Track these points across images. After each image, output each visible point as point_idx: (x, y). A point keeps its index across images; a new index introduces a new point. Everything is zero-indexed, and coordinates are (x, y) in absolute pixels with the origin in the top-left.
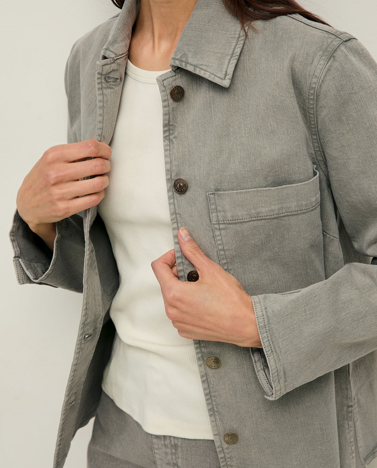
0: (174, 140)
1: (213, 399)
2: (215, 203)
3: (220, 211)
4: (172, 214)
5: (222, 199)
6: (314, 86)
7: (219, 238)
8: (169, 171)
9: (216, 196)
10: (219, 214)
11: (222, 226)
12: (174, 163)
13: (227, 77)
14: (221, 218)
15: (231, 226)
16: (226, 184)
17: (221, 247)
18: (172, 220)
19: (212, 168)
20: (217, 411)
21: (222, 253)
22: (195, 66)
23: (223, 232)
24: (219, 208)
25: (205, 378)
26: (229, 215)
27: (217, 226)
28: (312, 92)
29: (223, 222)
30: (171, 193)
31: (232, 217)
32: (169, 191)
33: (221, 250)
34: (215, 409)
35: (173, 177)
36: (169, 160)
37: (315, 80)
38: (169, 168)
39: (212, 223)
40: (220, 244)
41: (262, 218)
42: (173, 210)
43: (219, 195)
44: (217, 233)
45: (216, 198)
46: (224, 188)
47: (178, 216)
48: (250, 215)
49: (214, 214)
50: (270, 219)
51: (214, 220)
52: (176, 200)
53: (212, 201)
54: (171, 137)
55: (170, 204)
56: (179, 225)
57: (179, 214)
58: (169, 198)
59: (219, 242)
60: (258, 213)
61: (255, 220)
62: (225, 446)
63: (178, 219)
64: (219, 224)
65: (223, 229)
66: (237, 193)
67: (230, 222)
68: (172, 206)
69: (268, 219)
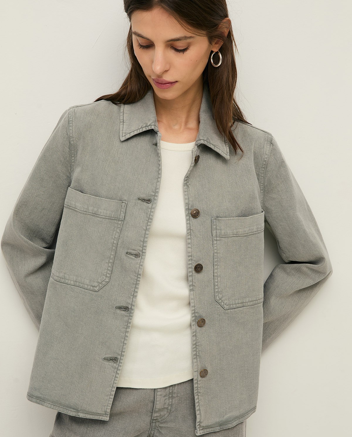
0: (189, 186)
1: (197, 347)
2: (216, 225)
4: (187, 230)
5: (220, 222)
6: (266, 159)
7: (216, 245)
8: (187, 204)
10: (217, 231)
11: (218, 238)
12: (191, 199)
14: (218, 234)
15: (223, 239)
16: (222, 214)
17: (216, 251)
18: (188, 233)
20: (198, 356)
21: (216, 254)
22: (214, 146)
23: (218, 242)
24: (218, 228)
25: (195, 334)
26: (223, 232)
27: (215, 238)
28: (264, 163)
29: (219, 236)
30: (188, 217)
31: (224, 233)
32: (187, 216)
33: (216, 253)
34: (197, 354)
35: (189, 208)
36: (187, 197)
37: (266, 156)
38: (187, 202)
39: (213, 236)
40: (216, 249)
41: (239, 235)
42: (189, 228)
43: (218, 220)
44: (215, 242)
46: (221, 216)
47: (192, 231)
48: (233, 233)
49: (215, 231)
50: (243, 236)
51: (214, 234)
52: (191, 222)
53: (215, 223)
54: (188, 184)
55: (187, 224)
56: (192, 236)
57: (192, 230)
58: (187, 220)
59: (215, 248)
60: (237, 232)
61: (235, 236)
62: (200, 378)
63: (192, 233)
64: (217, 237)
65: (218, 240)
66: (228, 219)
67: (223, 236)
68: (189, 225)
69: (242, 236)
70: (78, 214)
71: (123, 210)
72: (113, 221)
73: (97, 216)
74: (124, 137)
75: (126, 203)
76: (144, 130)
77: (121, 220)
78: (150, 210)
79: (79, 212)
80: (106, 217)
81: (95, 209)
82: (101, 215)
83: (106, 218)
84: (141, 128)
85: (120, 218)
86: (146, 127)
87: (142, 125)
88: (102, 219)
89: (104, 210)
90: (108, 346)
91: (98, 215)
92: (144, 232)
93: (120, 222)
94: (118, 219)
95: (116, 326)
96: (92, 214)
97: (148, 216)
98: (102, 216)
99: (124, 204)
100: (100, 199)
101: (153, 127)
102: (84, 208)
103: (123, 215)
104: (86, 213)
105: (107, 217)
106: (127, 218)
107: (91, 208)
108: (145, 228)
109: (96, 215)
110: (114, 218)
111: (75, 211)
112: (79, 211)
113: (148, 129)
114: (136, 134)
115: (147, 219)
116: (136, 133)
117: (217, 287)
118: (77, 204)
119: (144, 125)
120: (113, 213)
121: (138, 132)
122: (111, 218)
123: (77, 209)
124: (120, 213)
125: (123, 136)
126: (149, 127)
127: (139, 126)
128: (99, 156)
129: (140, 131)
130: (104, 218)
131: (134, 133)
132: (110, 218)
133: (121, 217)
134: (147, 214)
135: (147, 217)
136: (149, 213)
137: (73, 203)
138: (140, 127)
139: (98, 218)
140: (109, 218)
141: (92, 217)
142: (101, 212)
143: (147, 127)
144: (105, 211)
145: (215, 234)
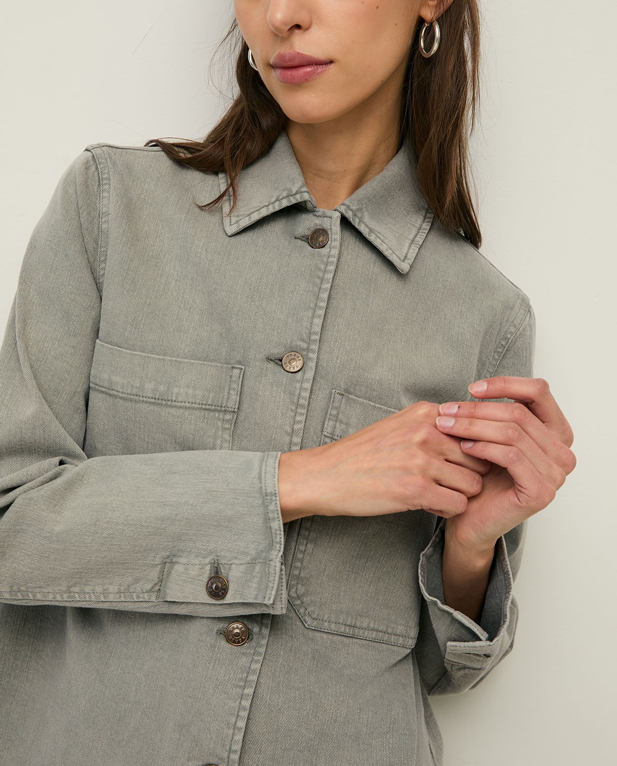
2: (339, 408)
3: (341, 422)
5: (351, 407)
6: (509, 336)
9: (344, 400)
10: (338, 425)
13: (407, 261)
14: (338, 432)
16: (363, 389)
19: (352, 360)
24: (342, 417)
37: (512, 329)
39: (323, 433)
43: (348, 399)
45: (343, 401)
46: (358, 392)
49: (331, 423)
53: (336, 404)
64: (332, 439)
66: (374, 407)
70: (118, 402)
71: (234, 386)
72: (212, 414)
73: (166, 405)
74: (235, 226)
75: (241, 369)
76: (285, 203)
77: (233, 410)
78: (298, 385)
79: (121, 398)
80: (193, 405)
81: (162, 388)
82: (180, 399)
83: (194, 409)
84: (275, 201)
85: (228, 406)
86: (288, 196)
87: (279, 194)
88: (181, 411)
89: (188, 387)
90: (194, 736)
91: (169, 403)
92: (287, 439)
93: (228, 417)
94: (223, 409)
95: (217, 680)
96: (153, 400)
97: (295, 400)
98: (182, 404)
99: (236, 371)
100: (176, 361)
101: (306, 196)
102: (132, 386)
103: (235, 397)
104: (137, 398)
105: (196, 406)
106: (245, 406)
107: (149, 386)
108: (289, 430)
109: (164, 402)
110: (213, 407)
111: (110, 395)
112: (120, 394)
113: (293, 201)
114: (265, 215)
115: (293, 408)
116: (265, 212)
117: (298, 564)
118: (114, 379)
119: (285, 194)
120: (212, 395)
121: (271, 210)
122: (207, 407)
123: (114, 392)
124: (229, 393)
125: (232, 222)
126: (298, 196)
127: (272, 197)
128: (167, 270)
129: (274, 208)
130: (186, 408)
131: (259, 214)
132: (204, 407)
133: (231, 404)
134: (292, 394)
135: (292, 402)
136: (297, 392)
137: (106, 376)
138: (274, 199)
139: (172, 410)
140: (200, 406)
141: (152, 407)
142: (178, 394)
143: (291, 197)
144: (190, 391)
145: (329, 430)
